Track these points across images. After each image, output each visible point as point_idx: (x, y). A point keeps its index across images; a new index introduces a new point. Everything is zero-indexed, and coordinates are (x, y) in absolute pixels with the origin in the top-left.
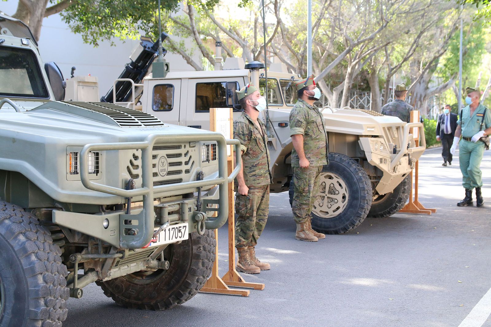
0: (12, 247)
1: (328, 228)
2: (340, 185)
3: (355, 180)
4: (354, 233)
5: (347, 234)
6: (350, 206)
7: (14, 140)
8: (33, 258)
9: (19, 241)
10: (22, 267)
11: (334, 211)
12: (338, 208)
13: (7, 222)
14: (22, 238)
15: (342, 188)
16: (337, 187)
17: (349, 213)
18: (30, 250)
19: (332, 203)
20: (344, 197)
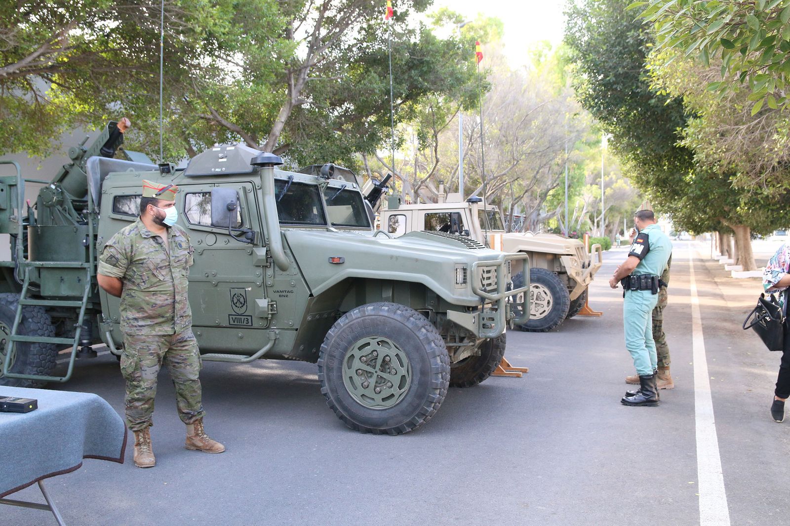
0: (418, 337)
1: (535, 327)
2: (545, 293)
3: (558, 289)
4: (555, 331)
5: (551, 332)
6: (554, 309)
7: (417, 260)
8: (433, 345)
9: (422, 332)
10: (426, 352)
11: (541, 314)
12: (544, 311)
13: (411, 319)
14: (423, 330)
15: (547, 295)
16: (543, 294)
17: (553, 315)
18: (431, 339)
19: (539, 308)
20: (548, 303)
